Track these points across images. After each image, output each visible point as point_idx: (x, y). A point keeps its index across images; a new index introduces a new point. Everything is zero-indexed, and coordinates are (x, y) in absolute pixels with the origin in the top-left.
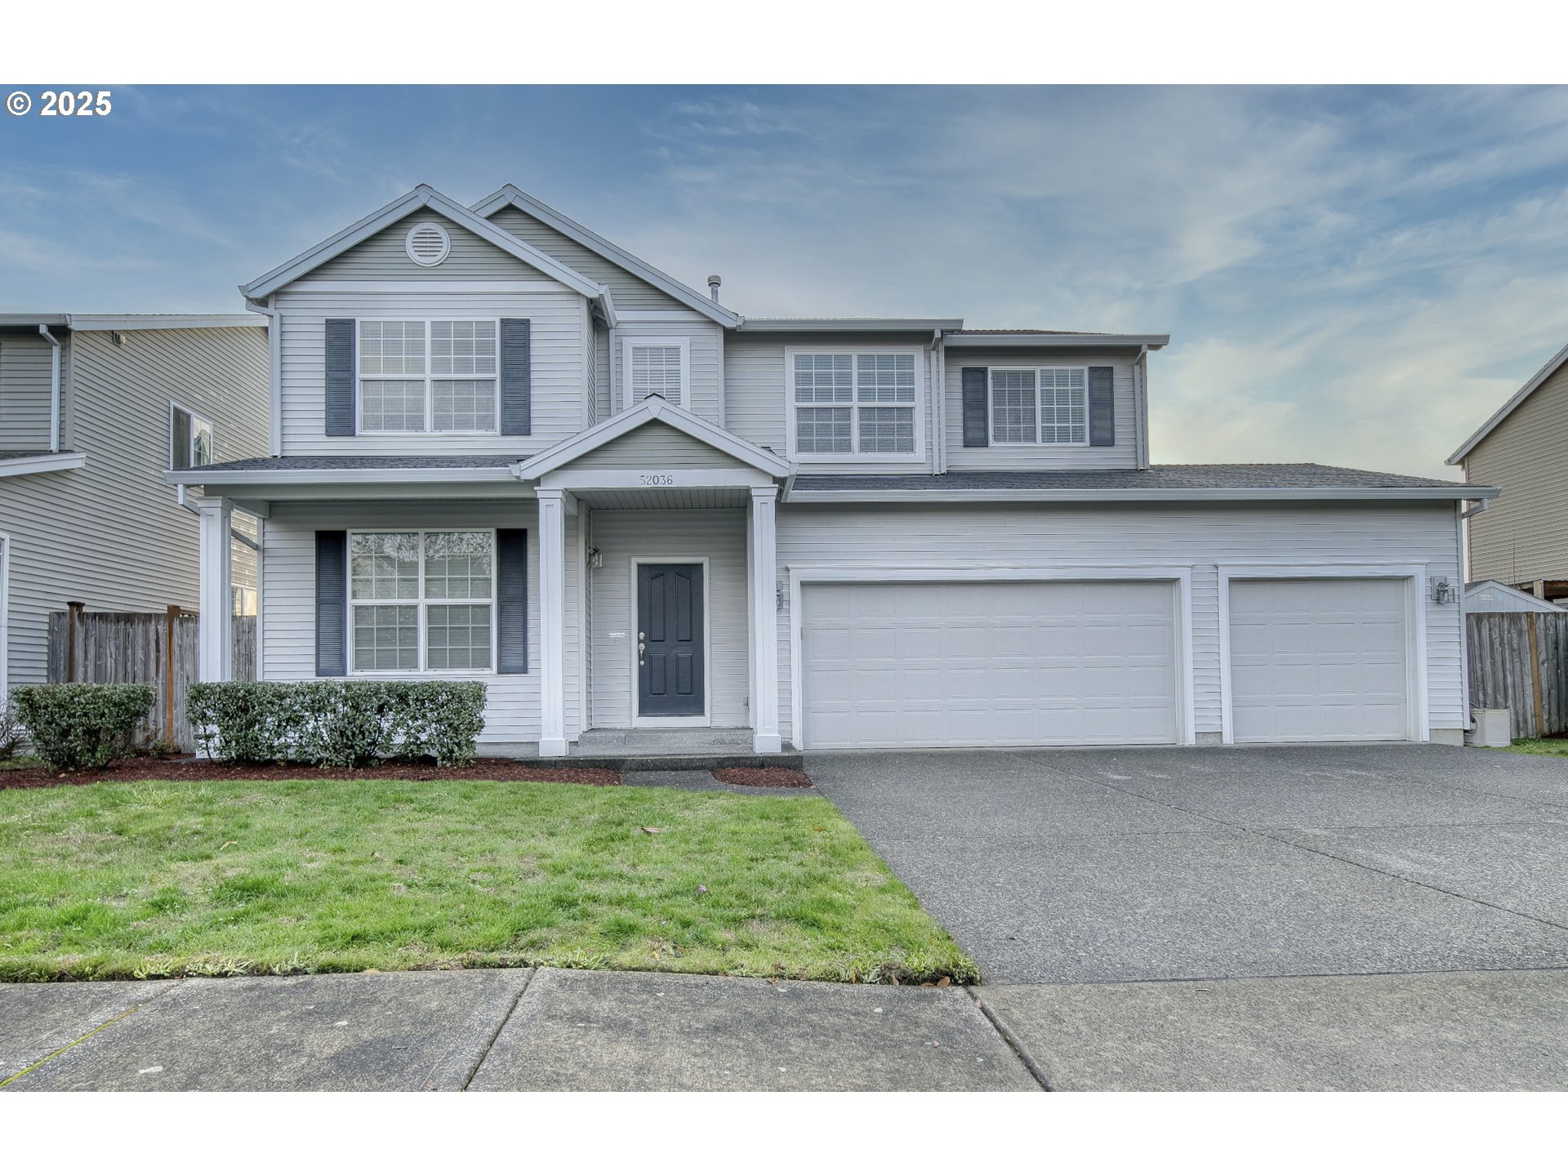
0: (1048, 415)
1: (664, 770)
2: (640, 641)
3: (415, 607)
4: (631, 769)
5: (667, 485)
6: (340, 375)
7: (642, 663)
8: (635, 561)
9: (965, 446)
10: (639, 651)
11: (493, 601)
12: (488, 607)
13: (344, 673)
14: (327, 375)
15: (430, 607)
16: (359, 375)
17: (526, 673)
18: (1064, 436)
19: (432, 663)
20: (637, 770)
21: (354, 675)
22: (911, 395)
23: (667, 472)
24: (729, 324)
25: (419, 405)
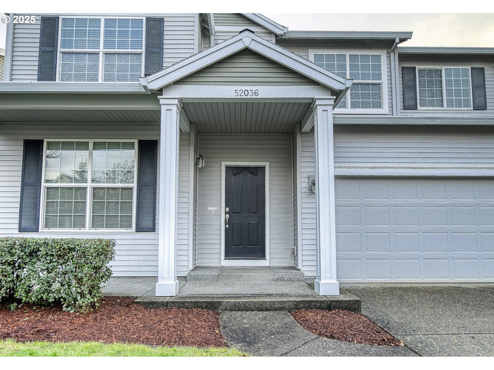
0: (449, 93)
1: (252, 310)
2: (226, 213)
3: (85, 189)
4: (226, 309)
5: (254, 97)
6: (48, 49)
7: (227, 226)
8: (224, 164)
9: (404, 109)
10: (226, 219)
11: (134, 185)
12: (131, 189)
13: (37, 231)
14: (40, 49)
15: (95, 189)
16: (59, 49)
17: (155, 231)
18: (459, 104)
19: (94, 225)
20: (231, 310)
21: (44, 231)
22: (379, 77)
23: (254, 88)
24: (279, 32)
25: (95, 68)
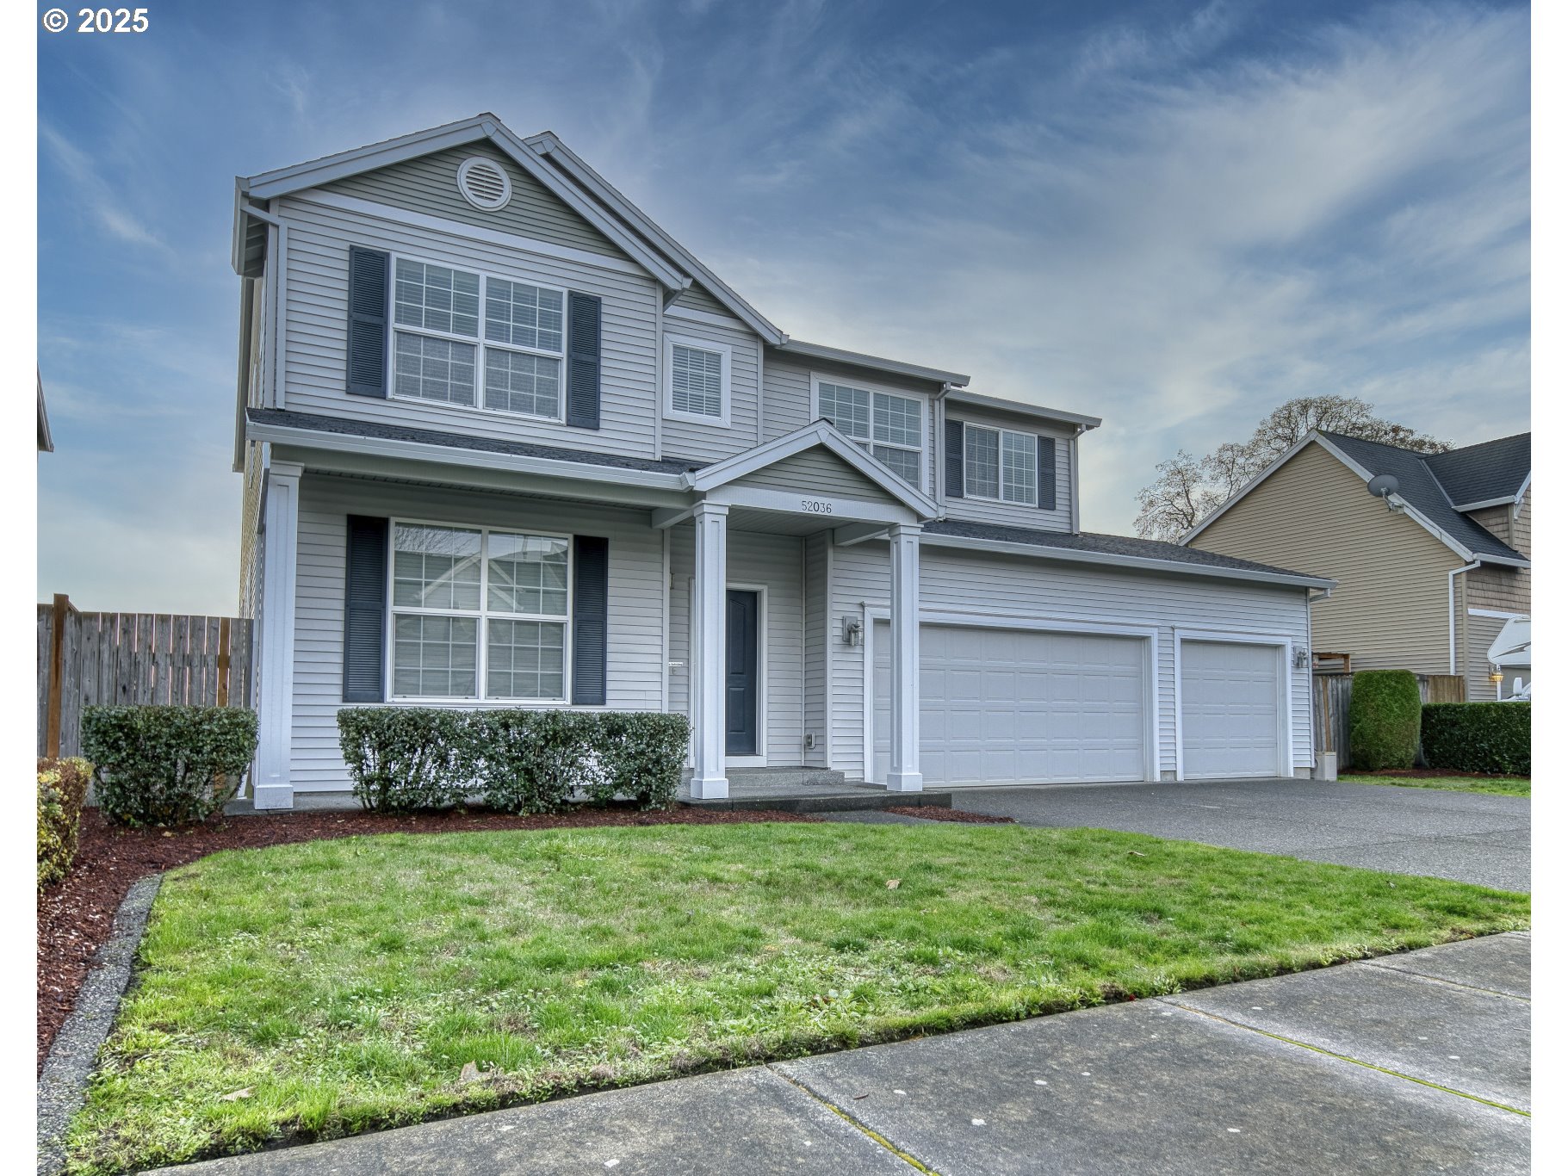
0: (1008, 475)
3: (475, 620)
5: (826, 513)
6: (368, 319)
9: (945, 494)
11: (568, 619)
12: (560, 625)
13: (381, 699)
14: (350, 316)
15: (494, 622)
16: (393, 324)
17: (604, 704)
18: (1020, 495)
19: (493, 689)
21: (394, 700)
22: (916, 439)
23: (826, 500)
24: (773, 340)
25: (467, 374)
